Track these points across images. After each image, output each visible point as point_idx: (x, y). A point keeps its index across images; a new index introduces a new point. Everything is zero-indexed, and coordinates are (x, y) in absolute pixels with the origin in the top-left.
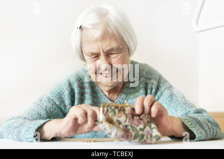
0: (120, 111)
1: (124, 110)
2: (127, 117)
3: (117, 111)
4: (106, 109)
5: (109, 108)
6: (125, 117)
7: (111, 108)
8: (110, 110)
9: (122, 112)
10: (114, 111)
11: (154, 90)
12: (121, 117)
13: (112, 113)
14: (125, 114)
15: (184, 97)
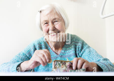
0: (63, 64)
1: (65, 64)
2: (66, 68)
3: (61, 64)
4: (55, 63)
5: (57, 63)
6: (65, 67)
7: (58, 63)
8: (57, 64)
9: (64, 65)
10: (59, 64)
11: (80, 49)
12: (63, 67)
13: (59, 65)
14: (66, 66)
15: (96, 52)
